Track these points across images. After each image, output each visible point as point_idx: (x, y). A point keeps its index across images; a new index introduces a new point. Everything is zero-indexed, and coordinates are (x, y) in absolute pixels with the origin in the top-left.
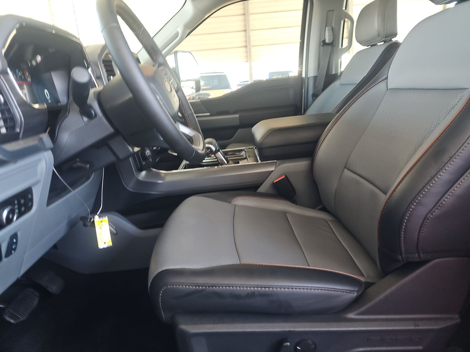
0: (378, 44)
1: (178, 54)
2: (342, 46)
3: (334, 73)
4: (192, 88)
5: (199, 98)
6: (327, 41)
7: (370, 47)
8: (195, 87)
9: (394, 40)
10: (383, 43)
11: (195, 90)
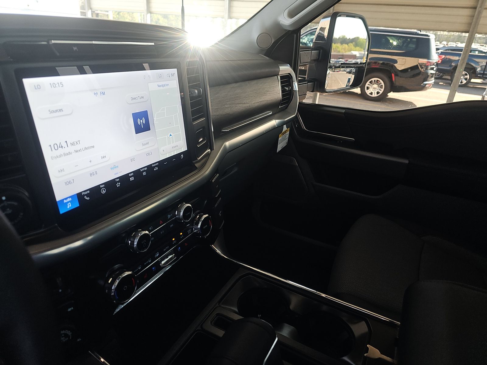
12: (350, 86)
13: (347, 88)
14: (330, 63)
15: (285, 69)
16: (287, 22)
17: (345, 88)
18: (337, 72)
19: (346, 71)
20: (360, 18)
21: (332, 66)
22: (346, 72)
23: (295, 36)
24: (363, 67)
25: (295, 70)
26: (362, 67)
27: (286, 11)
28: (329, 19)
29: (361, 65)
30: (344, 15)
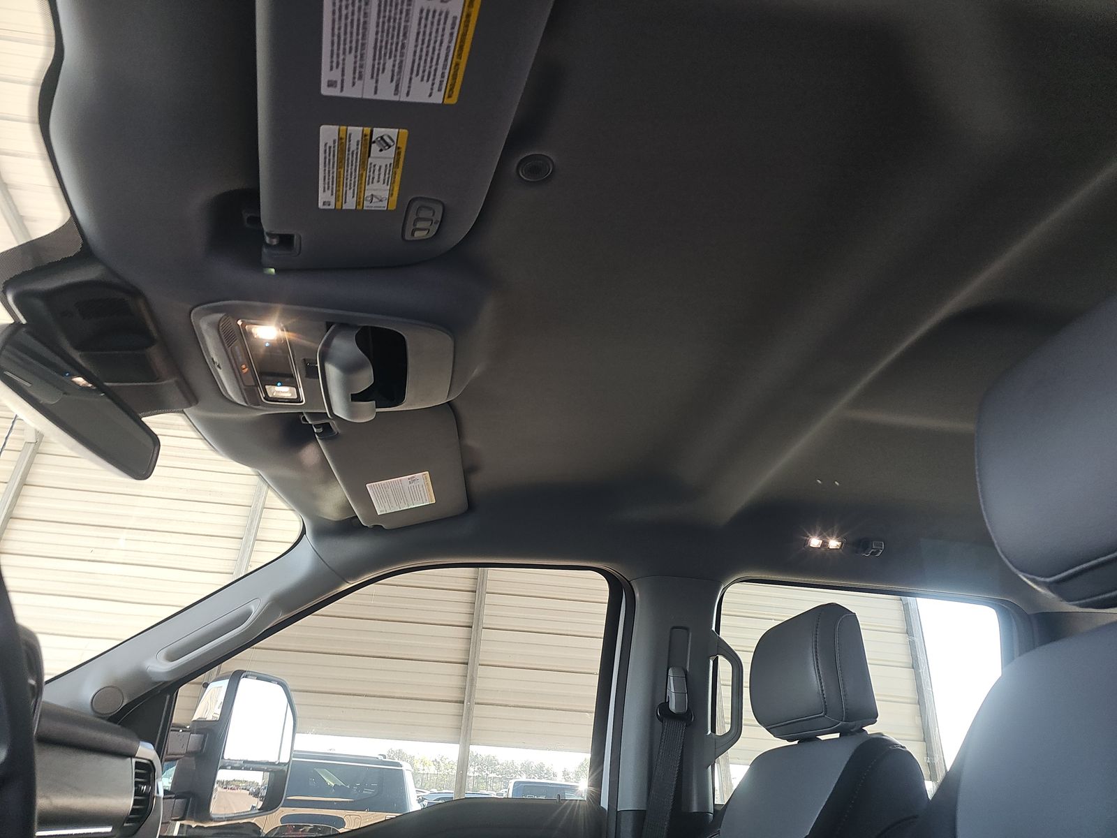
0: (823, 738)
1: (244, 682)
2: (713, 730)
3: (695, 809)
4: (256, 795)
5: (314, 829)
6: (673, 707)
7: (796, 742)
8: (264, 793)
9: (870, 729)
10: (837, 735)
11: (261, 804)
12: (259, 809)
13: (253, 812)
14: (223, 758)
15: (146, 751)
16: (160, 667)
17: (250, 813)
18: (231, 789)
19: (248, 790)
20: (279, 683)
21: (227, 764)
22: (248, 792)
23: (168, 697)
24: (284, 771)
25: (159, 751)
26: (282, 771)
27: (163, 653)
28: (225, 683)
29: (280, 768)
30: (254, 676)
